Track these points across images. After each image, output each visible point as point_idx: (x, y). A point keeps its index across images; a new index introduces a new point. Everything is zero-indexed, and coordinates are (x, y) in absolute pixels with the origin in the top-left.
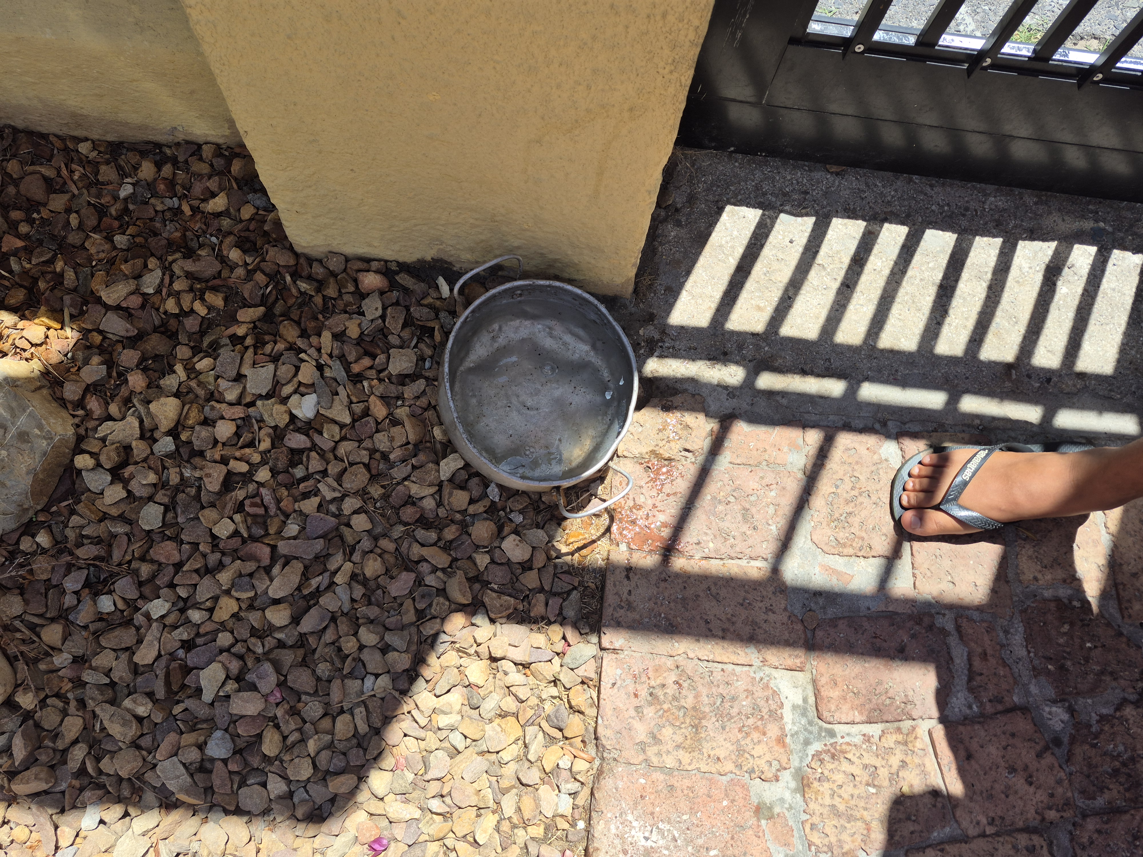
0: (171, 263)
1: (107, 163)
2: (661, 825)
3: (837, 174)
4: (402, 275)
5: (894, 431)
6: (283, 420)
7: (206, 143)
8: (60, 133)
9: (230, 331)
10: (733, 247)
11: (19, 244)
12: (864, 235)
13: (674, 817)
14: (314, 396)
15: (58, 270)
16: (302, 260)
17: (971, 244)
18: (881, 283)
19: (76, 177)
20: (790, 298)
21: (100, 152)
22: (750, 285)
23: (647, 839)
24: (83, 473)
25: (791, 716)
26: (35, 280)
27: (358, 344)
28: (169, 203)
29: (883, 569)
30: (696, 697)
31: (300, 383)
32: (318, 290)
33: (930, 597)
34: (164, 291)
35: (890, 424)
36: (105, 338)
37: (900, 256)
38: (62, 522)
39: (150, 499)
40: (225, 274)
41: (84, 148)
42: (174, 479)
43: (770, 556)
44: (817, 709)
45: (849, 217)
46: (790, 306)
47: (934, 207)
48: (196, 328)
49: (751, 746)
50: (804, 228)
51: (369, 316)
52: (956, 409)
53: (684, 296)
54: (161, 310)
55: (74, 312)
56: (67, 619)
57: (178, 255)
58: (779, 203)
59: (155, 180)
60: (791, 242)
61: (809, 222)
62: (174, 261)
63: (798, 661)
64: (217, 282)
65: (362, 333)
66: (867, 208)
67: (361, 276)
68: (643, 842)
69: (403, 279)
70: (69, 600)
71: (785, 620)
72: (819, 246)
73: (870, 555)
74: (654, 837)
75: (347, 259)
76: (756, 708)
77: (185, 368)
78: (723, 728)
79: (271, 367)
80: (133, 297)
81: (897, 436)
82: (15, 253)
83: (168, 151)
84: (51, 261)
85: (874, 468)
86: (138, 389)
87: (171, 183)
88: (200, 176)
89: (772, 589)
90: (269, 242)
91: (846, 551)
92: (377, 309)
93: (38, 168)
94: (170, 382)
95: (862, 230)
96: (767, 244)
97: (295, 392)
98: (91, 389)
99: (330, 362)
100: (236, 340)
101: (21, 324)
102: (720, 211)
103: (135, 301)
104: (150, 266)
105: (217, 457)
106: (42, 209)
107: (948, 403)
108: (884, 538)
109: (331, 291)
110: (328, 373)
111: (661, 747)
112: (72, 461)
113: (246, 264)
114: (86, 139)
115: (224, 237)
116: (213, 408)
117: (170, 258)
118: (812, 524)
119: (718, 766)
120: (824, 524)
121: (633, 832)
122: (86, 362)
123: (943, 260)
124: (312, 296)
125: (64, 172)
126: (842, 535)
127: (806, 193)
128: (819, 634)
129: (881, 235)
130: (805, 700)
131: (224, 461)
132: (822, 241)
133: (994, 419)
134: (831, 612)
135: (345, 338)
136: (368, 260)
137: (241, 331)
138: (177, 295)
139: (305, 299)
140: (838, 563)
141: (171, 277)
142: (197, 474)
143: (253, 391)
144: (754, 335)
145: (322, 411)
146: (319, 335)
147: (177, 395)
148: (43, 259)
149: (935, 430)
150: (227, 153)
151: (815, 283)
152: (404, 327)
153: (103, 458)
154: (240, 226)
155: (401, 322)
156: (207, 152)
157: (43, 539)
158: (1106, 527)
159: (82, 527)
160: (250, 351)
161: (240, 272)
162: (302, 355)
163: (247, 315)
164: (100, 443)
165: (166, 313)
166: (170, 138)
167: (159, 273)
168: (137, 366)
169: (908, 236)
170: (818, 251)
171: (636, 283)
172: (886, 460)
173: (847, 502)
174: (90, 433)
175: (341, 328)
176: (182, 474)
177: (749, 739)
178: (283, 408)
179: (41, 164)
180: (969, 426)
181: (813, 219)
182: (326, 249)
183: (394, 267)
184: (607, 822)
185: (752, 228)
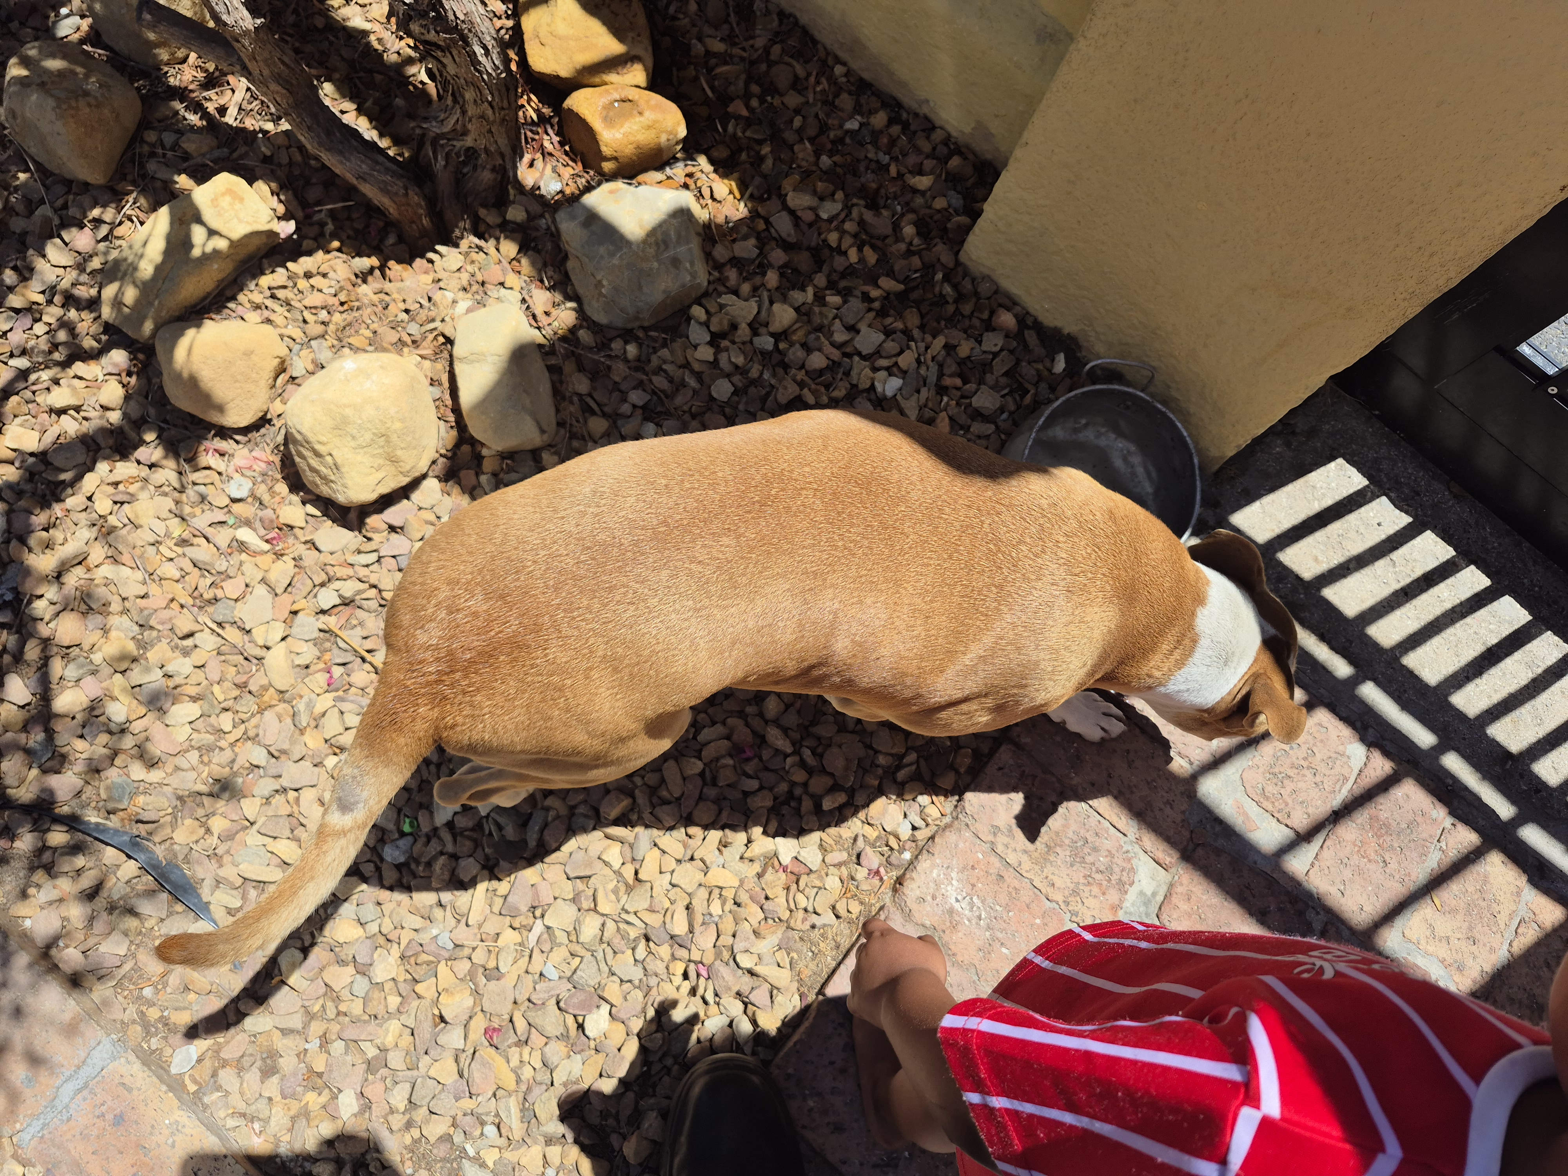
0: (853, 205)
1: (850, 93)
2: (975, 899)
3: (1456, 496)
4: (1032, 332)
5: (1371, 739)
6: (865, 384)
7: (942, 128)
8: (829, 47)
9: (866, 288)
10: (1324, 495)
11: (745, 113)
12: (1448, 561)
13: (990, 901)
14: (900, 382)
15: (763, 152)
16: (960, 269)
17: (1541, 634)
18: (1438, 611)
19: (818, 89)
20: (1348, 569)
21: (848, 81)
22: (1319, 536)
23: (957, 900)
24: (692, 322)
25: (1134, 898)
26: (740, 150)
27: (959, 364)
28: (881, 155)
29: (1288, 842)
30: (1064, 826)
31: (896, 364)
32: (956, 301)
33: (1315, 891)
34: (835, 223)
35: (1371, 731)
36: (767, 230)
37: (1469, 600)
38: (654, 348)
39: (728, 376)
40: (889, 241)
41: (839, 70)
42: (754, 373)
43: (1197, 763)
44: (1160, 908)
45: (1443, 539)
46: (1344, 576)
47: (1526, 581)
48: (841, 269)
49: (1087, 894)
50: (1397, 521)
51: (985, 347)
52: (1437, 759)
53: (1256, 506)
54: (823, 236)
55: (756, 193)
56: (615, 422)
57: (862, 202)
58: (1387, 486)
59: (881, 132)
60: (1379, 524)
61: (1405, 520)
62: (856, 205)
63: (1168, 860)
64: (879, 243)
65: (969, 357)
66: (1465, 541)
67: (1001, 311)
68: (953, 901)
69: (1031, 337)
70: (626, 408)
71: (1178, 820)
72: (1402, 545)
73: (1285, 822)
74: (964, 904)
75: (996, 292)
76: (1110, 869)
77: (815, 294)
78: (1072, 865)
79: (882, 337)
80: (810, 213)
81: (1370, 743)
82: (738, 118)
83: (905, 115)
84: (760, 142)
85: (1334, 755)
86: (769, 286)
87: (893, 142)
88: (918, 151)
89: (1182, 789)
90: (942, 238)
91: (1265, 804)
92: (996, 345)
93: (795, 63)
94: (798, 297)
95: (1449, 557)
96: (1357, 512)
97: (887, 369)
98: (735, 262)
99: (931, 364)
100: (866, 298)
101: (713, 176)
102: (1332, 459)
103: (809, 216)
104: (836, 197)
105: (799, 378)
106: (777, 97)
107: (1433, 748)
108: (1305, 816)
109: (967, 309)
110: (923, 371)
111: (1011, 842)
112: (690, 307)
113: (911, 244)
114: (844, 64)
115: (908, 211)
116: (818, 338)
117: (855, 201)
118: (1250, 763)
119: (1050, 890)
120: (1261, 770)
121: (949, 888)
122: (745, 238)
123: (1506, 630)
124: (947, 302)
125: (812, 79)
126: (1271, 789)
127: (1418, 494)
128: (1200, 851)
129: (1463, 572)
130: (1154, 894)
131: (801, 385)
132: (1406, 542)
133: (1466, 788)
134: (1221, 842)
135: (952, 352)
136: (1015, 303)
137: (875, 293)
138: (843, 232)
139: (942, 300)
140: (1253, 810)
141: (847, 216)
142: (773, 382)
143: (858, 346)
144: (1298, 578)
145: (899, 397)
146: (934, 337)
147: (797, 309)
148: (756, 137)
149: (1408, 762)
150: (952, 147)
151: (1379, 572)
152: (1006, 374)
153: (715, 320)
154: (928, 211)
155: (1005, 369)
156: (937, 136)
157: (632, 350)
158: (1510, 945)
159: (665, 362)
160: (872, 315)
161: (902, 247)
162: (912, 344)
163: (887, 283)
164: (718, 308)
165: (825, 241)
166: (915, 106)
167: (839, 206)
168: (780, 268)
169: (1486, 589)
170: (1397, 548)
171: (1221, 469)
172: (1349, 757)
173: (1293, 766)
174: (714, 294)
175: (955, 342)
176: (762, 374)
177: (1089, 888)
178: (871, 375)
179: (798, 62)
180: (1439, 779)
181: (1410, 520)
182: (986, 272)
183: (1029, 322)
184: (933, 866)
185: (1351, 491)
